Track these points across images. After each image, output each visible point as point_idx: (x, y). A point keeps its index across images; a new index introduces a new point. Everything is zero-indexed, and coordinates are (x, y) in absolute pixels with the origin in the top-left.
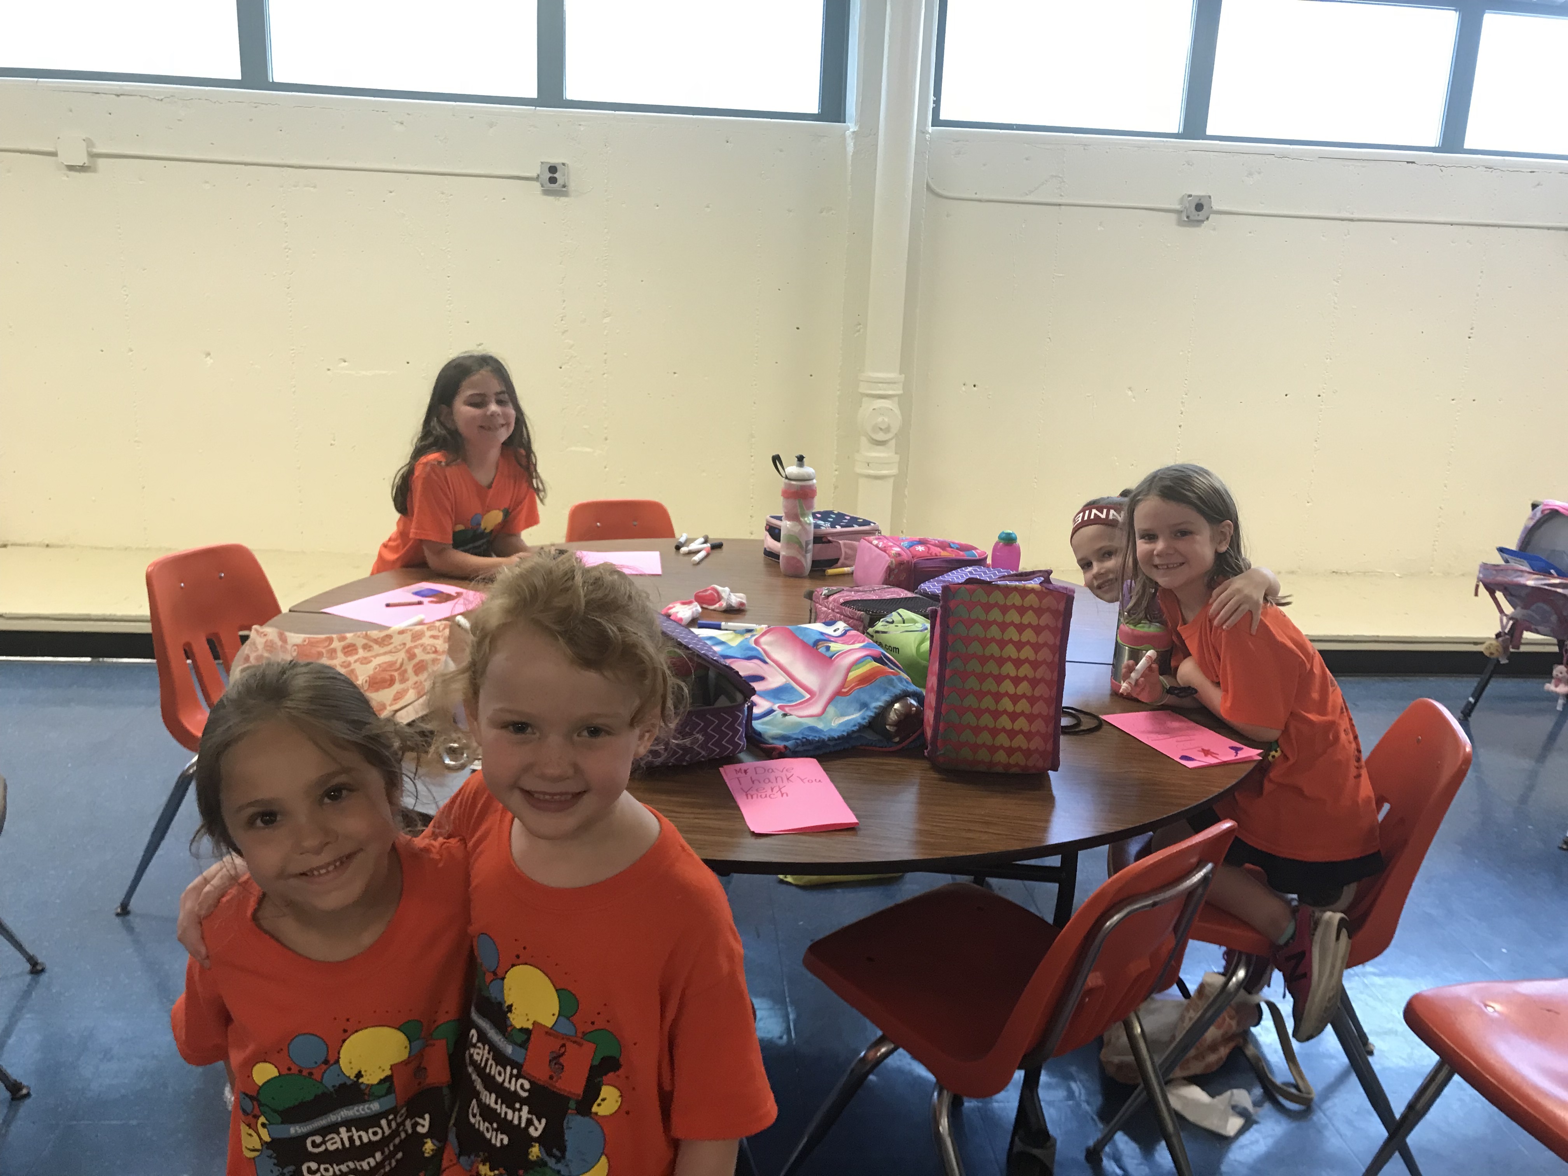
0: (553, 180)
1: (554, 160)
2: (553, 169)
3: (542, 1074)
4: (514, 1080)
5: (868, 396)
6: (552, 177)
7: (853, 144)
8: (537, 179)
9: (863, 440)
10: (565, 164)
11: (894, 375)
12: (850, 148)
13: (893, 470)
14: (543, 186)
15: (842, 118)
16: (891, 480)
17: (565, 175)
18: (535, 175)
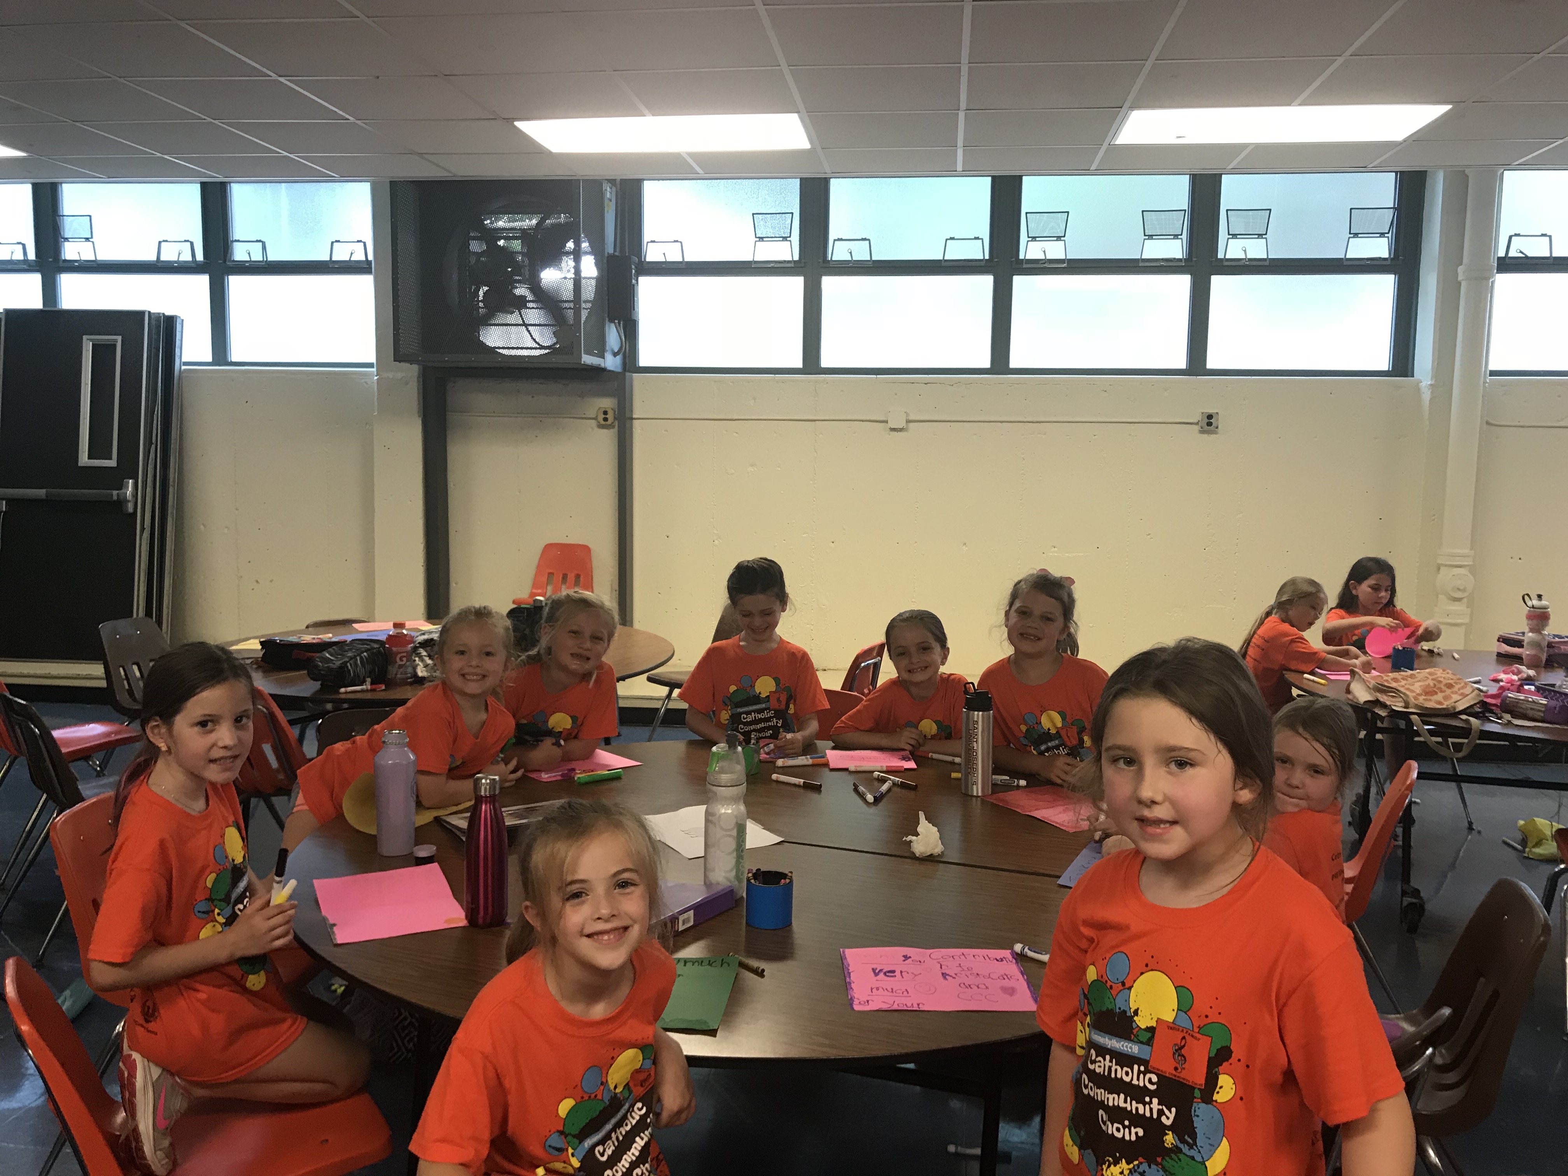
5: (1446, 566)
6: (1209, 422)
7: (1429, 393)
8: (1197, 424)
9: (1442, 597)
10: (1217, 413)
11: (1466, 551)
12: (1426, 395)
13: (1467, 621)
14: (1202, 428)
15: (1410, 374)
16: (1464, 627)
17: (1217, 420)
18: (1195, 421)
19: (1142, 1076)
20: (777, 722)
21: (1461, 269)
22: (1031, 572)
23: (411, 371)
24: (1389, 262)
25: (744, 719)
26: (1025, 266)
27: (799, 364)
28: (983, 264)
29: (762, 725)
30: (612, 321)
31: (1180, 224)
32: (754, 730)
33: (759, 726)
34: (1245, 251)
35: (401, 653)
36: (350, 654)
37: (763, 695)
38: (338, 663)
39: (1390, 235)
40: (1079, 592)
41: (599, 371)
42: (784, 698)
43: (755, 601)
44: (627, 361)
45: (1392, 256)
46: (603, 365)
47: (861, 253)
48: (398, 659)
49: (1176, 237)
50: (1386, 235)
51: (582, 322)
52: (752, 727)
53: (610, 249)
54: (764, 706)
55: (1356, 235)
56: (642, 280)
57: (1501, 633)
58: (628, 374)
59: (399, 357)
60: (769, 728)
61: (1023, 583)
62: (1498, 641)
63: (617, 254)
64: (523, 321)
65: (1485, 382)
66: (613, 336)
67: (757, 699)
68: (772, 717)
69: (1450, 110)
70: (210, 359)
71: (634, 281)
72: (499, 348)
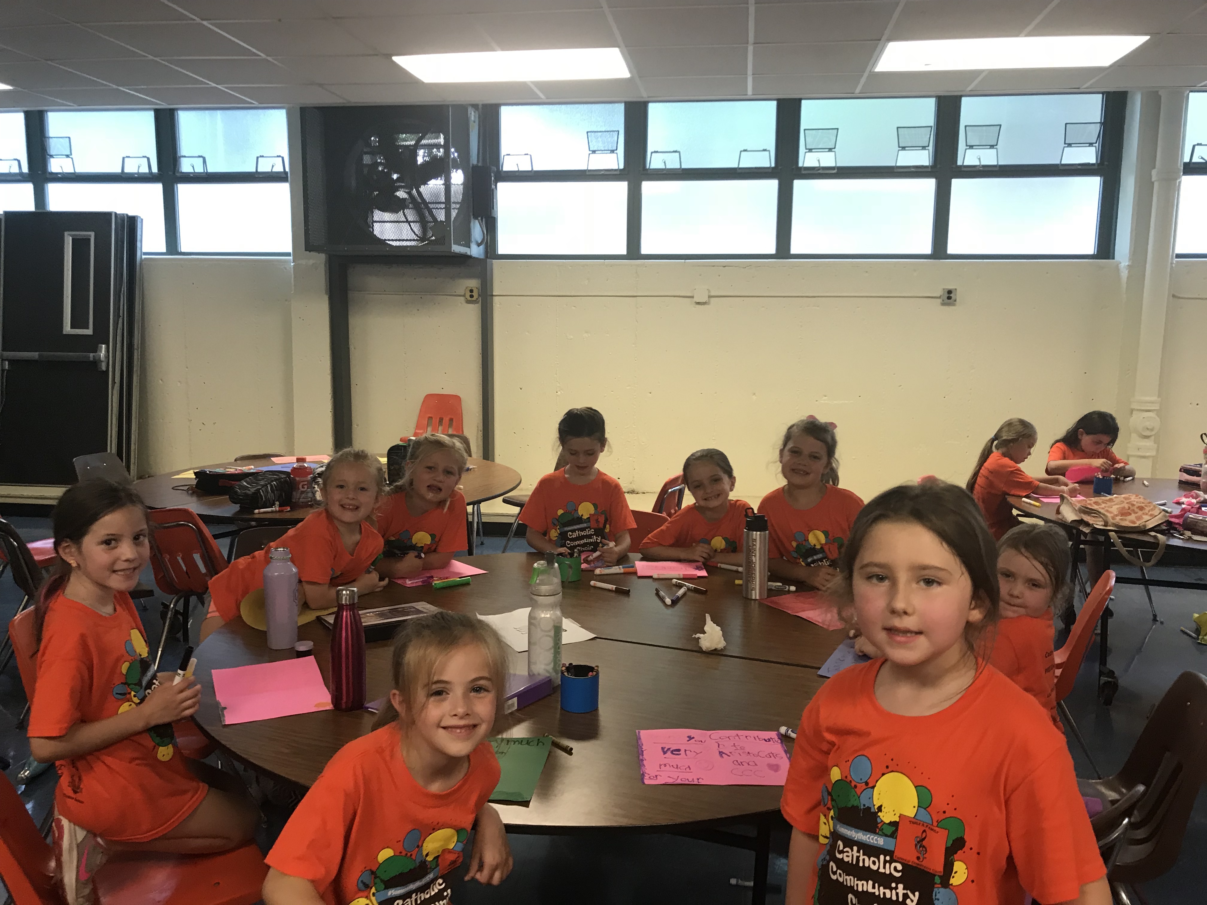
5: (1138, 410)
6: (949, 296)
7: (1127, 272)
8: (940, 297)
9: (1134, 435)
10: (956, 289)
11: (1154, 398)
12: (1124, 274)
13: (1153, 453)
14: (943, 301)
15: (1111, 257)
16: (1151, 459)
17: (956, 295)
18: (939, 295)
19: (888, 865)
20: (597, 539)
21: (1154, 172)
22: (802, 418)
23: (319, 260)
24: (1096, 167)
25: (570, 536)
26: (803, 172)
27: (624, 252)
28: (770, 170)
29: (585, 541)
30: (476, 218)
31: (928, 138)
32: (579, 545)
33: (582, 542)
34: (979, 159)
35: (303, 481)
36: (262, 483)
37: (585, 517)
38: (253, 490)
39: (1097, 145)
40: (839, 434)
41: (465, 259)
42: (602, 520)
43: (581, 443)
44: (489, 250)
45: (1099, 162)
46: (469, 253)
47: (673, 163)
48: (300, 486)
49: (924, 148)
50: (1094, 145)
51: (452, 219)
52: (577, 543)
53: (474, 160)
54: (585, 525)
55: (1070, 145)
56: (500, 185)
57: (1182, 465)
58: (488, 260)
59: (310, 247)
60: (591, 544)
61: (795, 427)
62: (1180, 471)
63: (480, 164)
64: (406, 218)
65: (1172, 263)
66: (477, 230)
67: (580, 520)
68: (593, 535)
69: (1149, 39)
70: (164, 250)
71: (493, 187)
72: (389, 240)
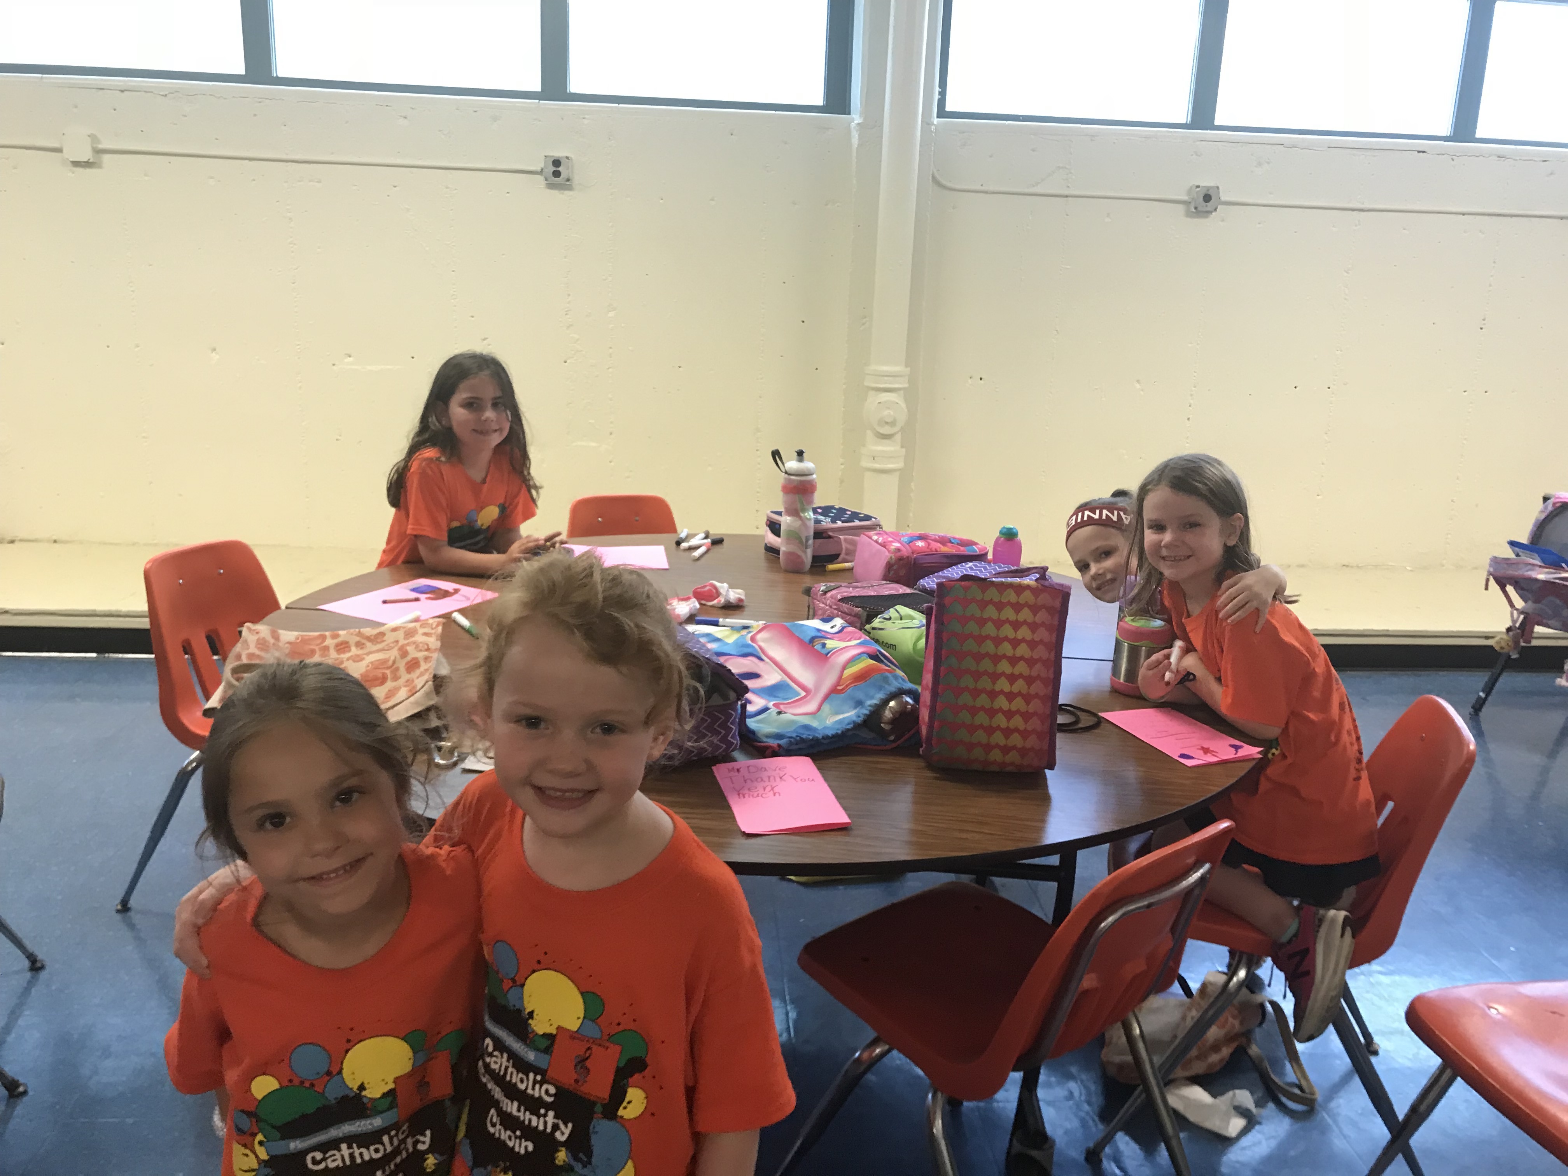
0: (557, 174)
1: (557, 154)
2: (557, 163)
3: (568, 1078)
4: (537, 1086)
5: (873, 389)
6: (556, 171)
7: (857, 136)
8: (541, 173)
9: (869, 434)
10: (568, 158)
11: (899, 368)
12: (855, 140)
13: (899, 464)
14: (547, 180)
15: (847, 110)
16: (897, 474)
18: (538, 169)
